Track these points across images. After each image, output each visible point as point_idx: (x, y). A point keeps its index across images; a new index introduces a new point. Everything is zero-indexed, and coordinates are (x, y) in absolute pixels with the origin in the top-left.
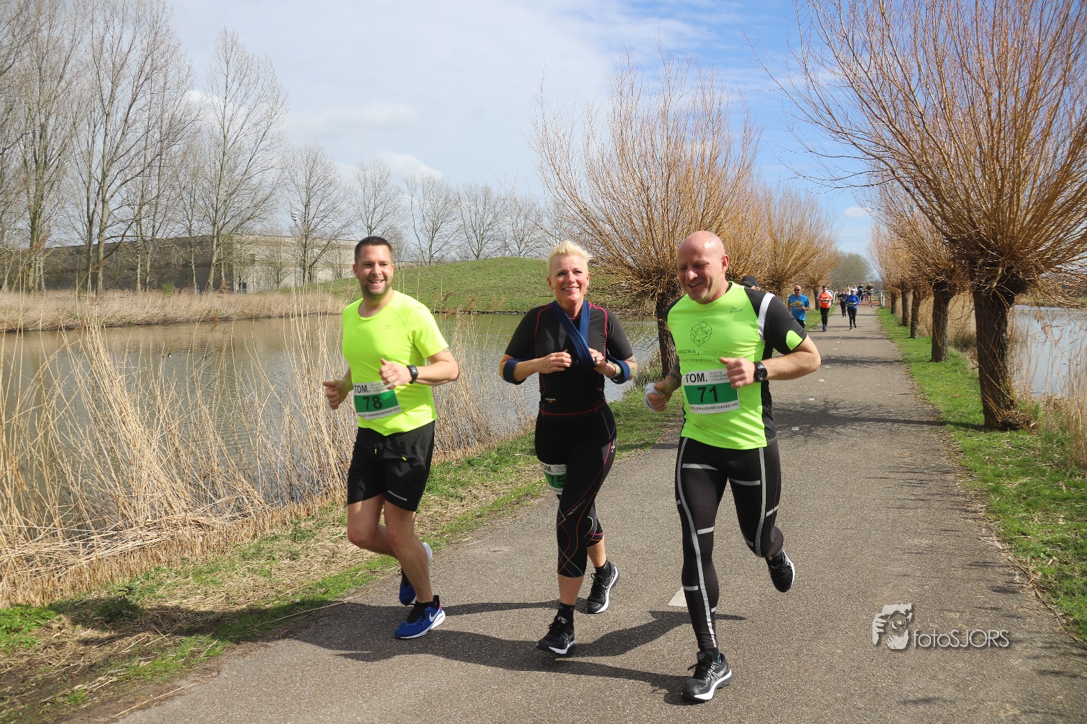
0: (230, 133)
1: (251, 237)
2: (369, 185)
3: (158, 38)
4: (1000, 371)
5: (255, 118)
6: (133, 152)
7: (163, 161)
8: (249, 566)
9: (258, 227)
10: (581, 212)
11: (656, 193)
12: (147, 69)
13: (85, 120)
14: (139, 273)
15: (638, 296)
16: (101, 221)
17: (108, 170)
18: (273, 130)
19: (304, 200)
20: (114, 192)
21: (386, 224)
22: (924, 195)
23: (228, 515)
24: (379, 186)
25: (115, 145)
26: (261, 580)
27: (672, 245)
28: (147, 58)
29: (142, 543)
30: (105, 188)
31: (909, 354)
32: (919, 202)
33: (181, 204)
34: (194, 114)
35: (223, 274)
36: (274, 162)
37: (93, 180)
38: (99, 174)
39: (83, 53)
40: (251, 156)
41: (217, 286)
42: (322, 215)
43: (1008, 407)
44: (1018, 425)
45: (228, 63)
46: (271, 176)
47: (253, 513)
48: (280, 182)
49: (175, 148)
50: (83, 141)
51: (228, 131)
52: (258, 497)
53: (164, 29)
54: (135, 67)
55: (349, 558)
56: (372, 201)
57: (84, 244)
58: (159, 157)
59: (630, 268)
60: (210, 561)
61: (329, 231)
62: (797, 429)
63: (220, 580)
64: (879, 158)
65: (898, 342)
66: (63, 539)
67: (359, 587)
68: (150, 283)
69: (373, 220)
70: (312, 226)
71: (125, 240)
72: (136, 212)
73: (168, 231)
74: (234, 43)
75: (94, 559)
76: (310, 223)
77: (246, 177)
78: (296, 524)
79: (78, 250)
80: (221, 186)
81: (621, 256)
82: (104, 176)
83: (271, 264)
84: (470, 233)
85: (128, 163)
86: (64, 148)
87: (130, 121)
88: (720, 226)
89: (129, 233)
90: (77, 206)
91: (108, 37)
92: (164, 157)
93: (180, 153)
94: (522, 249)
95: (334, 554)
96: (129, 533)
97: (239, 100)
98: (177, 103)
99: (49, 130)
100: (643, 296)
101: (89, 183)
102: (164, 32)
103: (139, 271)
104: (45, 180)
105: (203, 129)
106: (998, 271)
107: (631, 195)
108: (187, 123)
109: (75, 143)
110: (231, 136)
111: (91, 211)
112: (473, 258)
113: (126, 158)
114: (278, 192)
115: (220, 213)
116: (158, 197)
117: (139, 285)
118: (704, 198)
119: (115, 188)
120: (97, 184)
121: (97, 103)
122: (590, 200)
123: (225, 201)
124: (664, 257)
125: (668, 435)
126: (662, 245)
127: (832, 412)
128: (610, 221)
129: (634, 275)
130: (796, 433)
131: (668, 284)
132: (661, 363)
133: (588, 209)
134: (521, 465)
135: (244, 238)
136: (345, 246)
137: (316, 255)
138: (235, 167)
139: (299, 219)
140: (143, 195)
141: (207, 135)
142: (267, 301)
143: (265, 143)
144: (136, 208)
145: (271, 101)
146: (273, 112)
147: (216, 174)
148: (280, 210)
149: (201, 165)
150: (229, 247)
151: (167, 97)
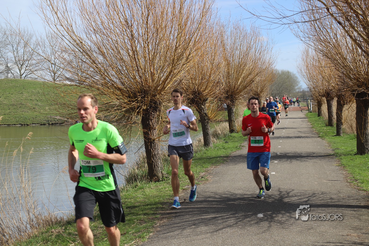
10: (77, 44)
27: (152, 70)
59: (119, 89)
62: (261, 215)
81: (112, 80)
88: (190, 54)
100: (131, 112)
107: (118, 31)
124: (146, 81)
125: (160, 226)
126: (145, 71)
127: (286, 200)
128: (101, 52)
129: (123, 95)
130: (261, 220)
131: (151, 102)
132: (146, 165)
133: (84, 43)
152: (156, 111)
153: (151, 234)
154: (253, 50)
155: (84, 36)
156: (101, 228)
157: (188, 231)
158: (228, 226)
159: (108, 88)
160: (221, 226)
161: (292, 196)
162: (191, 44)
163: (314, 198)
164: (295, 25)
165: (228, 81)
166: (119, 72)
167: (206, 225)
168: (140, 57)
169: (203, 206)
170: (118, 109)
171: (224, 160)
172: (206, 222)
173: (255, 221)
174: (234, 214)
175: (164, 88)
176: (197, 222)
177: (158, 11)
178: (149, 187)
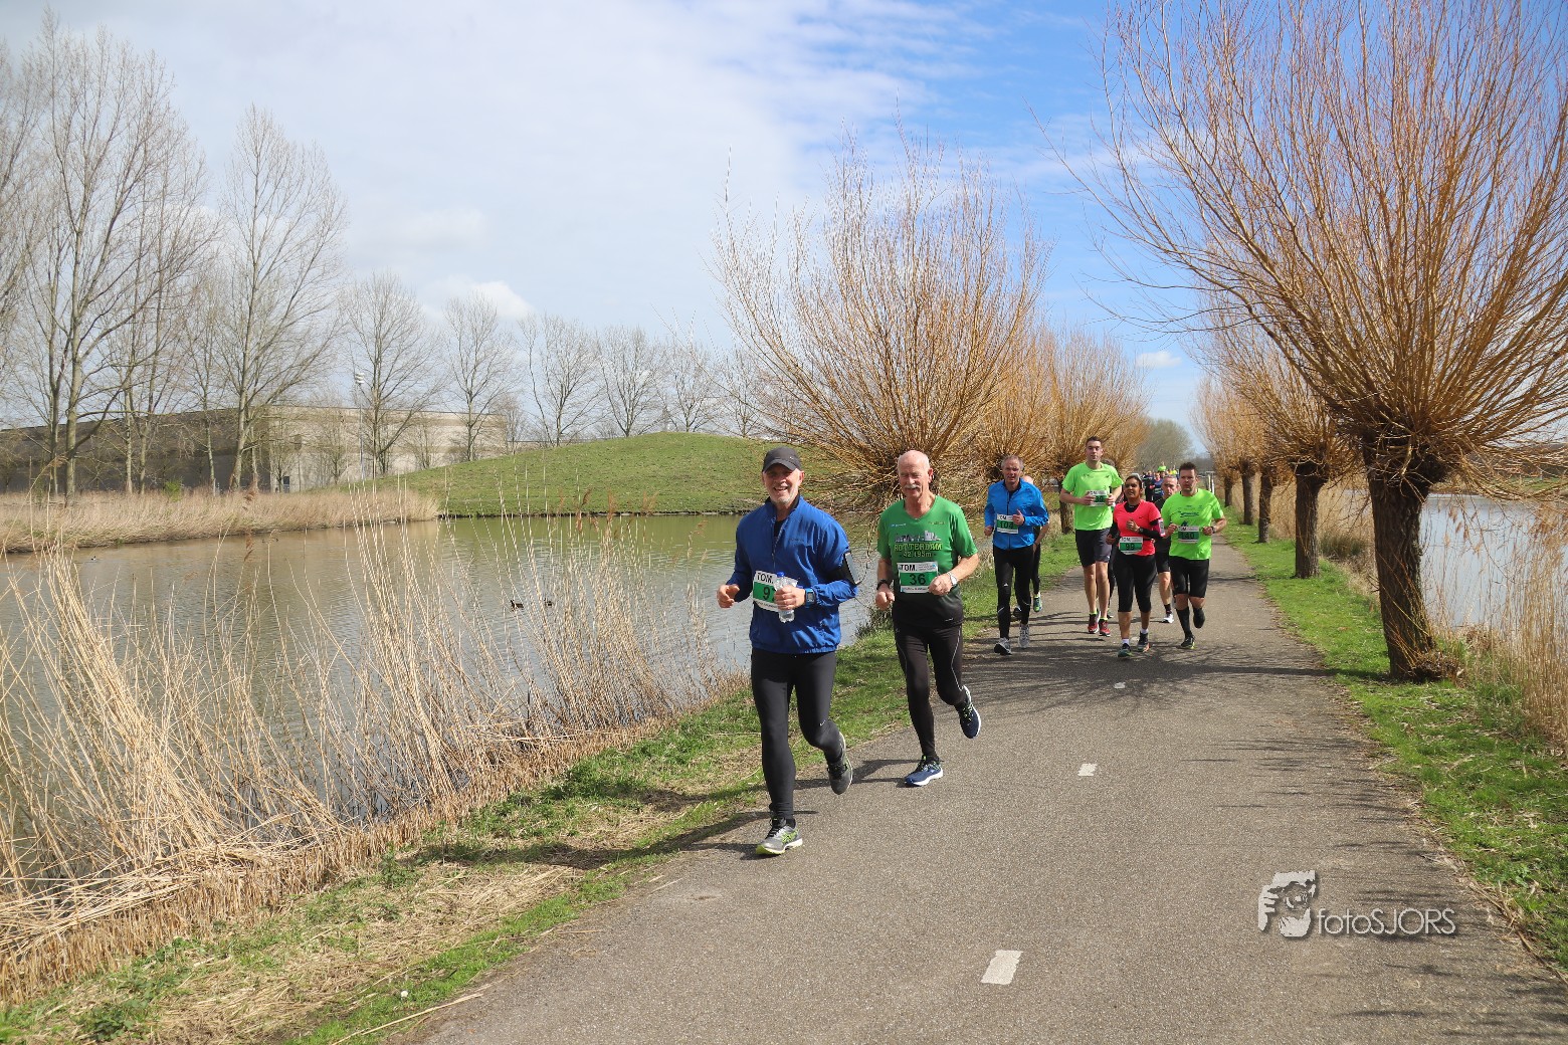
0: (262, 258)
1: (296, 410)
2: (468, 331)
3: (153, 120)
4: (1411, 596)
5: (299, 235)
6: (117, 288)
7: (163, 301)
8: (321, 934)
9: (303, 394)
11: (901, 341)
12: (137, 165)
13: (45, 241)
14: (129, 466)
16: (72, 391)
17: (80, 316)
18: (326, 253)
19: (372, 353)
20: (93, 346)
21: (492, 387)
24: (482, 333)
25: (90, 277)
26: (342, 957)
27: (922, 415)
28: (137, 149)
29: (150, 895)
30: (77, 342)
32: (1289, 352)
33: (191, 364)
34: (209, 232)
35: (254, 465)
36: (328, 300)
37: (58, 329)
38: (67, 321)
40: (293, 291)
41: (246, 483)
42: (400, 375)
43: (1422, 648)
44: (1440, 673)
45: (258, 156)
46: (323, 322)
47: (318, 839)
48: (337, 328)
49: (183, 281)
50: (41, 270)
51: (259, 256)
53: (163, 106)
54: (119, 163)
55: (475, 913)
56: (473, 354)
57: (44, 424)
58: (157, 295)
61: (410, 399)
62: (1121, 686)
63: (278, 960)
64: (1230, 289)
67: (498, 967)
68: (147, 481)
69: (475, 381)
70: (384, 394)
71: (108, 417)
72: (124, 377)
73: (172, 403)
74: (267, 127)
75: (75, 923)
76: (382, 387)
77: (286, 322)
79: (36, 434)
80: (250, 336)
82: (75, 323)
83: (321, 448)
84: (616, 399)
85: (110, 304)
87: (113, 243)
88: (992, 386)
89: (111, 408)
90: (33, 367)
91: (77, 121)
92: (164, 294)
93: (189, 289)
94: (691, 420)
96: (129, 880)
97: (275, 209)
98: (183, 215)
101: (53, 334)
102: (162, 111)
103: (129, 463)
105: (223, 253)
106: (1407, 451)
107: (861, 343)
108: (197, 245)
109: (30, 274)
110: (264, 262)
111: (56, 376)
112: (621, 435)
113: (108, 296)
114: (335, 343)
115: (249, 376)
116: (156, 353)
117: (130, 483)
119: (91, 341)
120: (64, 335)
121: (62, 216)
123: (257, 358)
124: (911, 434)
126: (909, 415)
128: (831, 382)
129: (869, 460)
130: (1121, 693)
133: (800, 365)
134: (720, 752)
135: (286, 411)
136: (433, 420)
137: (391, 435)
138: (271, 308)
139: (366, 382)
140: (133, 351)
141: (228, 263)
142: (320, 504)
143: (314, 272)
144: (124, 370)
145: (323, 210)
146: (326, 224)
147: (242, 319)
148: (338, 370)
149: (221, 305)
150: (263, 425)
151: (168, 206)
158: (1060, 704)
159: (842, 446)
160: (1049, 703)
162: (994, 368)
163: (1220, 656)
164: (1187, 337)
165: (1060, 437)
166: (862, 417)
167: (1020, 699)
168: (900, 391)
170: (861, 486)
172: (1016, 695)
173: (1111, 695)
174: (1071, 681)
176: (1003, 694)
177: (935, 307)
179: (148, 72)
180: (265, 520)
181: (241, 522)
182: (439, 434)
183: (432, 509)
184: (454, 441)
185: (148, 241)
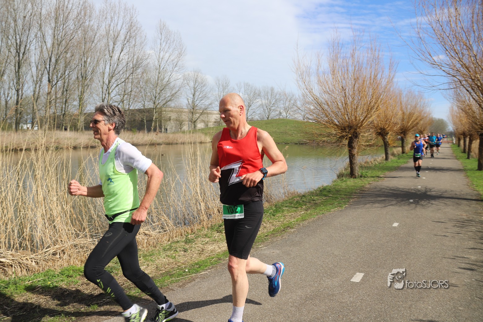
0: (162, 64)
1: (170, 109)
2: (221, 87)
3: (133, 24)
5: (172, 58)
6: (121, 73)
7: (133, 76)
9: (172, 104)
10: (315, 100)
11: (349, 92)
12: (128, 37)
13: (102, 59)
15: (340, 137)
17: (111, 80)
18: (180, 63)
19: (193, 93)
20: (114, 89)
22: (476, 93)
23: (157, 231)
24: (225, 87)
25: (114, 70)
26: (171, 260)
27: (355, 115)
28: (128, 33)
30: (109, 88)
31: (466, 166)
32: (473, 96)
33: (141, 95)
34: (147, 56)
35: (157, 125)
36: (180, 76)
37: (104, 84)
38: (107, 82)
39: (102, 31)
40: (170, 74)
41: (155, 130)
42: (200, 99)
45: (161, 34)
46: (179, 83)
47: (168, 230)
48: (182, 85)
49: (139, 71)
50: (101, 67)
52: (171, 223)
53: (135, 20)
54: (123, 37)
55: (209, 252)
56: (222, 93)
58: (132, 75)
59: (336, 125)
60: (150, 251)
61: (203, 107)
62: (411, 201)
63: (154, 259)
64: (454, 76)
65: (461, 160)
66: (90, 238)
67: (213, 266)
68: (127, 128)
70: (196, 105)
72: (122, 98)
73: (135, 106)
74: (165, 26)
76: (195, 103)
77: (168, 83)
78: (187, 236)
80: (158, 87)
81: (332, 120)
83: (177, 120)
84: (265, 108)
85: (119, 77)
86: (93, 71)
87: (120, 60)
88: (378, 106)
90: (98, 95)
91: (112, 24)
92: (134, 74)
93: (141, 73)
94: (288, 114)
95: (203, 250)
97: (166, 50)
98: (140, 52)
99: (88, 63)
100: (342, 138)
101: (103, 86)
102: (135, 22)
104: (86, 84)
105: (151, 62)
107: (338, 92)
108: (144, 60)
109: (98, 69)
110: (162, 66)
112: (266, 119)
113: (118, 75)
114: (182, 89)
115: (157, 98)
116: (131, 91)
118: (371, 94)
119: (114, 87)
120: (106, 86)
121: (107, 51)
122: (318, 94)
123: (159, 93)
125: (352, 202)
126: (351, 114)
127: (429, 193)
128: (328, 104)
129: (338, 128)
130: (412, 203)
131: (354, 133)
132: (349, 169)
133: (318, 99)
134: (285, 213)
135: (167, 109)
136: (210, 113)
137: (197, 117)
138: (164, 79)
139: (190, 101)
140: (125, 91)
141: (152, 65)
142: (176, 136)
143: (176, 68)
144: (122, 96)
145: (179, 50)
146: (180, 55)
147: (155, 82)
148: (182, 97)
149: (149, 78)
150: (160, 113)
151: (136, 49)
152: (357, 138)
153: (347, 205)
154: (419, 105)
155: (318, 95)
156: (320, 200)
157: (368, 206)
158: (392, 205)
159: (330, 124)
160: (388, 205)
161: (433, 191)
162: (379, 100)
163: (446, 193)
165: (402, 123)
167: (379, 203)
169: (378, 193)
170: (335, 136)
171: (396, 169)
173: (408, 204)
174: (395, 199)
175: (362, 125)
176: (373, 201)
178: (350, 181)
179: (132, 11)
180: (160, 141)
181: (153, 141)
182: (211, 117)
183: (208, 139)
184: (215, 119)
185: (130, 59)
